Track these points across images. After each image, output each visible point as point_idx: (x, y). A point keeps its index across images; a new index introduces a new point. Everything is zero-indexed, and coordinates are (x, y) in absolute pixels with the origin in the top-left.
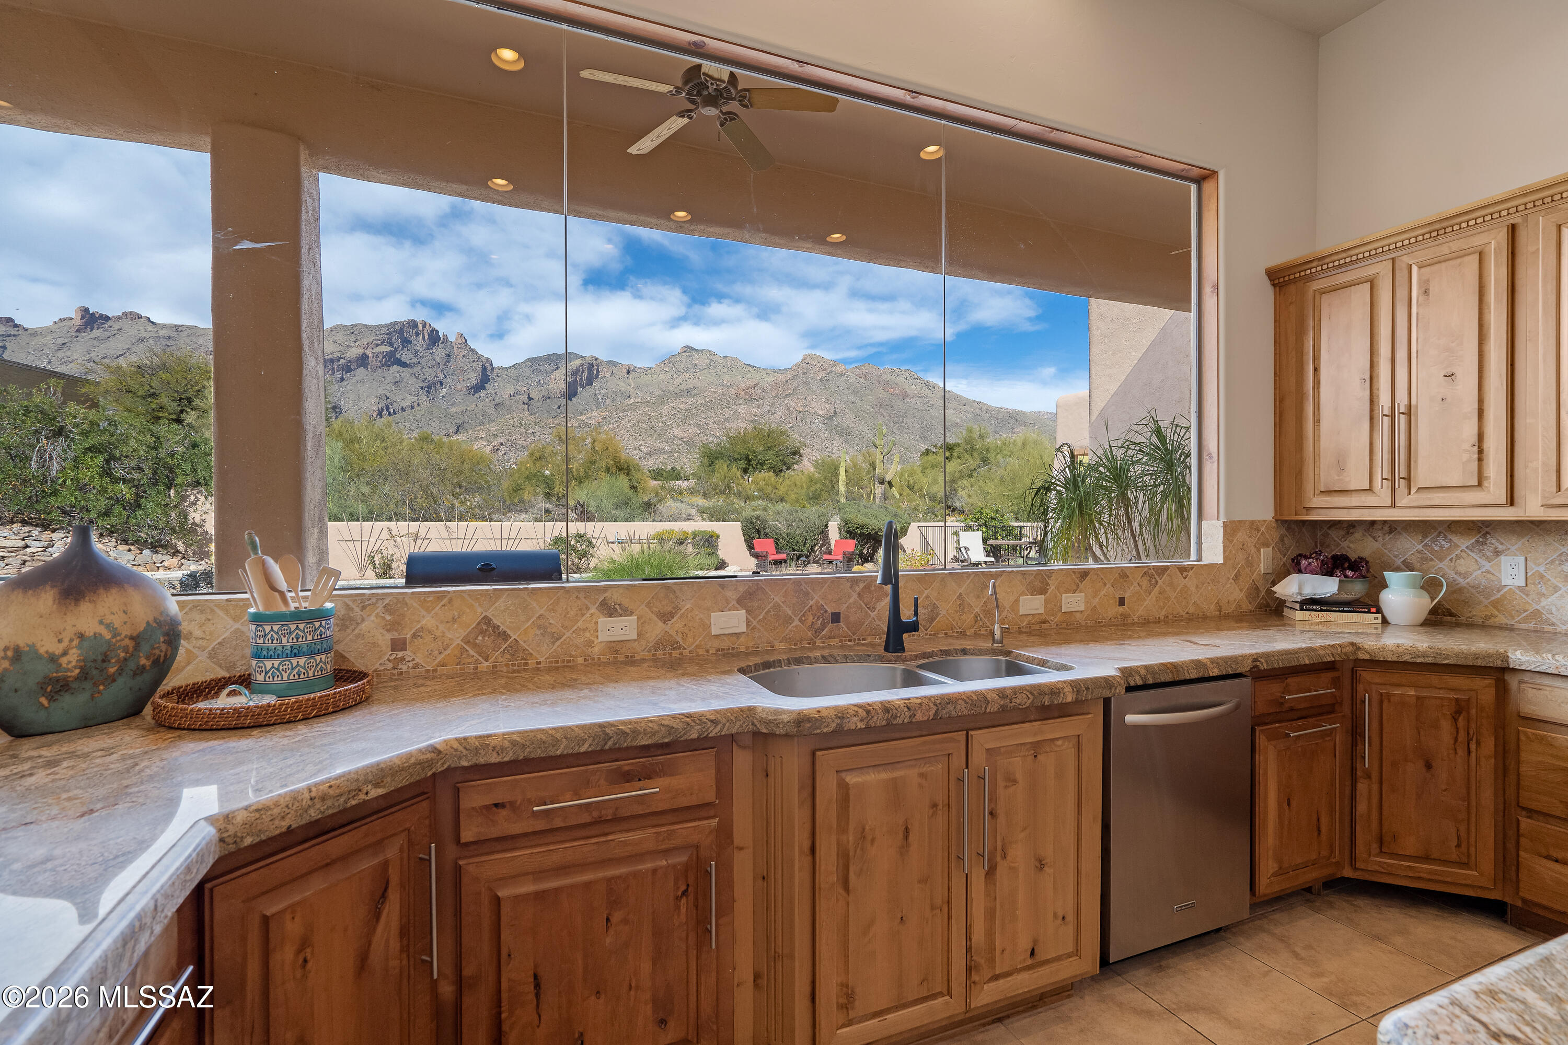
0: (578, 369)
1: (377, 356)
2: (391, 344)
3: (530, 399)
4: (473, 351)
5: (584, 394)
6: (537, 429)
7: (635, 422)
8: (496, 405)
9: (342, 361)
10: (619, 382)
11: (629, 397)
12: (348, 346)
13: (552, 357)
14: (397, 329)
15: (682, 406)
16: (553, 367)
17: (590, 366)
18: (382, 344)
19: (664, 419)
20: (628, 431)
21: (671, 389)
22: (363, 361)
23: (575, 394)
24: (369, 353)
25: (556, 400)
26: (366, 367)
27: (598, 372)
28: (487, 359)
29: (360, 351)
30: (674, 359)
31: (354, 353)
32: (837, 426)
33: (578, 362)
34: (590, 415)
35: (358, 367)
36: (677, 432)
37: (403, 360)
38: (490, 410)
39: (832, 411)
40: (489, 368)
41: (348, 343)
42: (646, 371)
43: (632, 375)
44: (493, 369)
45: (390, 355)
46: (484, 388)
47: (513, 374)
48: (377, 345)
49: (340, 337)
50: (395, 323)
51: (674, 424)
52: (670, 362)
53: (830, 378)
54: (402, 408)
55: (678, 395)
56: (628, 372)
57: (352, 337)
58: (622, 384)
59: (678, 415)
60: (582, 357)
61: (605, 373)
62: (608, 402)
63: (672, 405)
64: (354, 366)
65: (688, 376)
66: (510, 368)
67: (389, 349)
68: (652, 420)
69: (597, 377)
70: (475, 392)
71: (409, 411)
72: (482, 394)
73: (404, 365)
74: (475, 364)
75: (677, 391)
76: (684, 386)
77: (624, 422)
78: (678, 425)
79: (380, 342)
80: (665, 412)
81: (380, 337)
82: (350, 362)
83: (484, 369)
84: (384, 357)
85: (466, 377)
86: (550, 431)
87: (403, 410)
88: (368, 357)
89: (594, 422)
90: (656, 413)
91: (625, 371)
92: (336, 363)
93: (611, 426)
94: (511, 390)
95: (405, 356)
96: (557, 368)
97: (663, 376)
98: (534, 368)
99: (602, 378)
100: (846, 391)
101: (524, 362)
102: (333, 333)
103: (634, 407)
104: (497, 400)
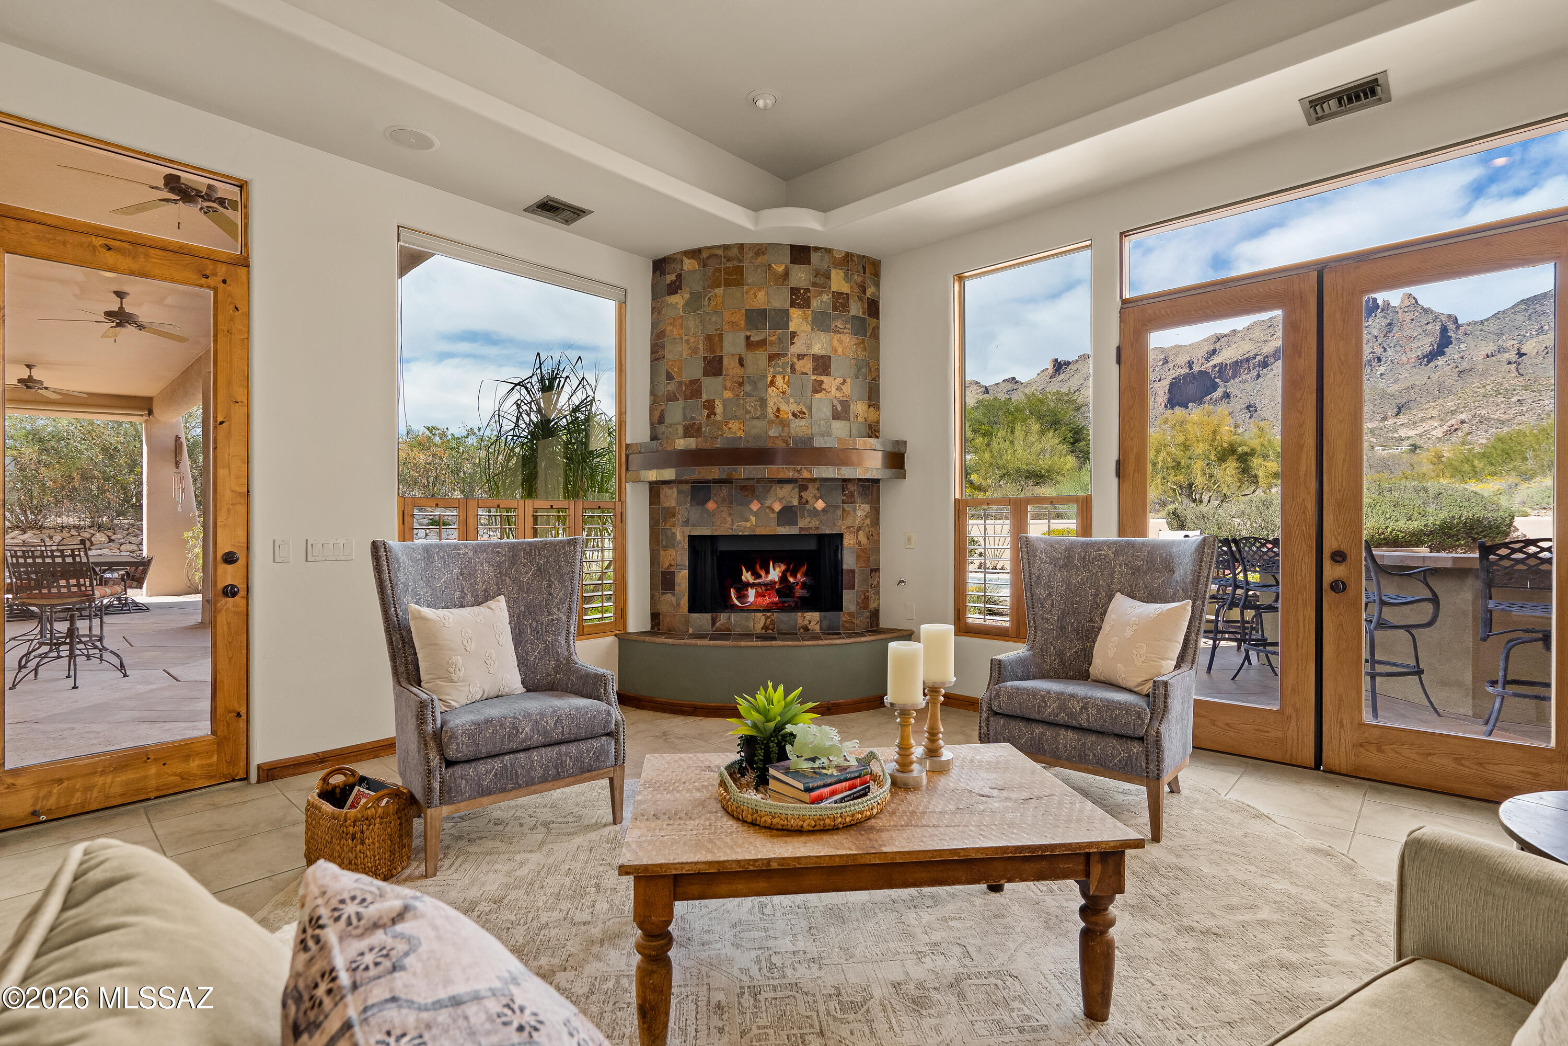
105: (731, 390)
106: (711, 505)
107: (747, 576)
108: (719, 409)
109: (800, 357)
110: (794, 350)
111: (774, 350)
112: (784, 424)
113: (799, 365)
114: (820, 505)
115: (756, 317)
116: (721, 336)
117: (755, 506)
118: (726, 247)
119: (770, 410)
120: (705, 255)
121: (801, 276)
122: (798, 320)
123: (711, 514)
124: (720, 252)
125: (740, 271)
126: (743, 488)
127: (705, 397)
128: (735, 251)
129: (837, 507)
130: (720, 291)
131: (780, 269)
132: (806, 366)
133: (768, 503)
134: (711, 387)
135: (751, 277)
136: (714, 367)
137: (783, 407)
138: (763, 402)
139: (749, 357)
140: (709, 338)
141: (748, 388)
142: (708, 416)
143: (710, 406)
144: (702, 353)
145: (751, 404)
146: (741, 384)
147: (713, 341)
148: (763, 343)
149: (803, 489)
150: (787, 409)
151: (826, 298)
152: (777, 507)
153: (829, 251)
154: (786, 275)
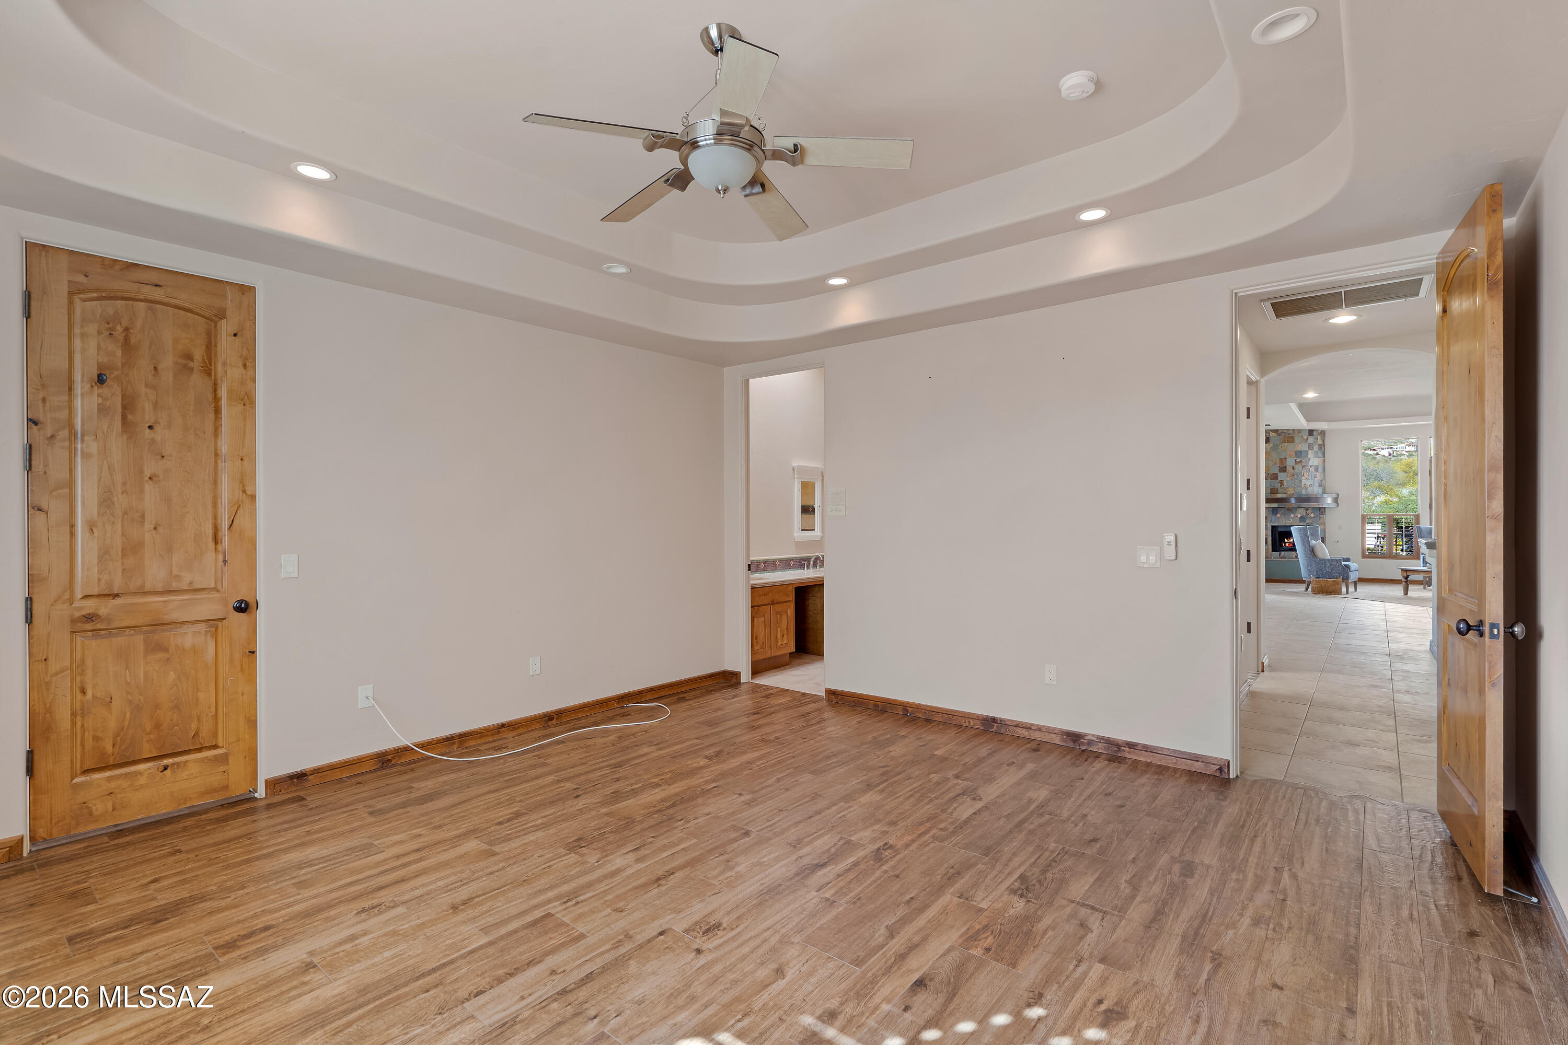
105: (1290, 477)
106: (1278, 515)
107: (1286, 541)
108: (1285, 483)
109: (1311, 466)
110: (1310, 464)
111: (1303, 464)
112: (1307, 488)
113: (1311, 469)
114: (1312, 515)
115: (1299, 453)
116: (1286, 459)
117: (1292, 516)
118: (1288, 430)
119: (1303, 484)
120: (1279, 432)
121: (1311, 439)
122: (1311, 454)
123: (1279, 518)
124: (1286, 431)
125: (1293, 438)
126: (1288, 510)
127: (1279, 479)
128: (1291, 431)
129: (1318, 516)
130: (1286, 444)
131: (1306, 437)
132: (1312, 469)
133: (1296, 515)
134: (1281, 476)
135: (1296, 440)
136: (1283, 469)
137: (1307, 483)
138: (1301, 481)
139: (1296, 467)
140: (1281, 460)
141: (1296, 477)
142: (1281, 486)
143: (1281, 482)
144: (1278, 465)
145: (1297, 482)
146: (1293, 475)
147: (1283, 461)
148: (1301, 462)
149: (1307, 510)
150: (1308, 483)
151: (1317, 446)
152: (1299, 516)
153: (1318, 430)
154: (1307, 439)
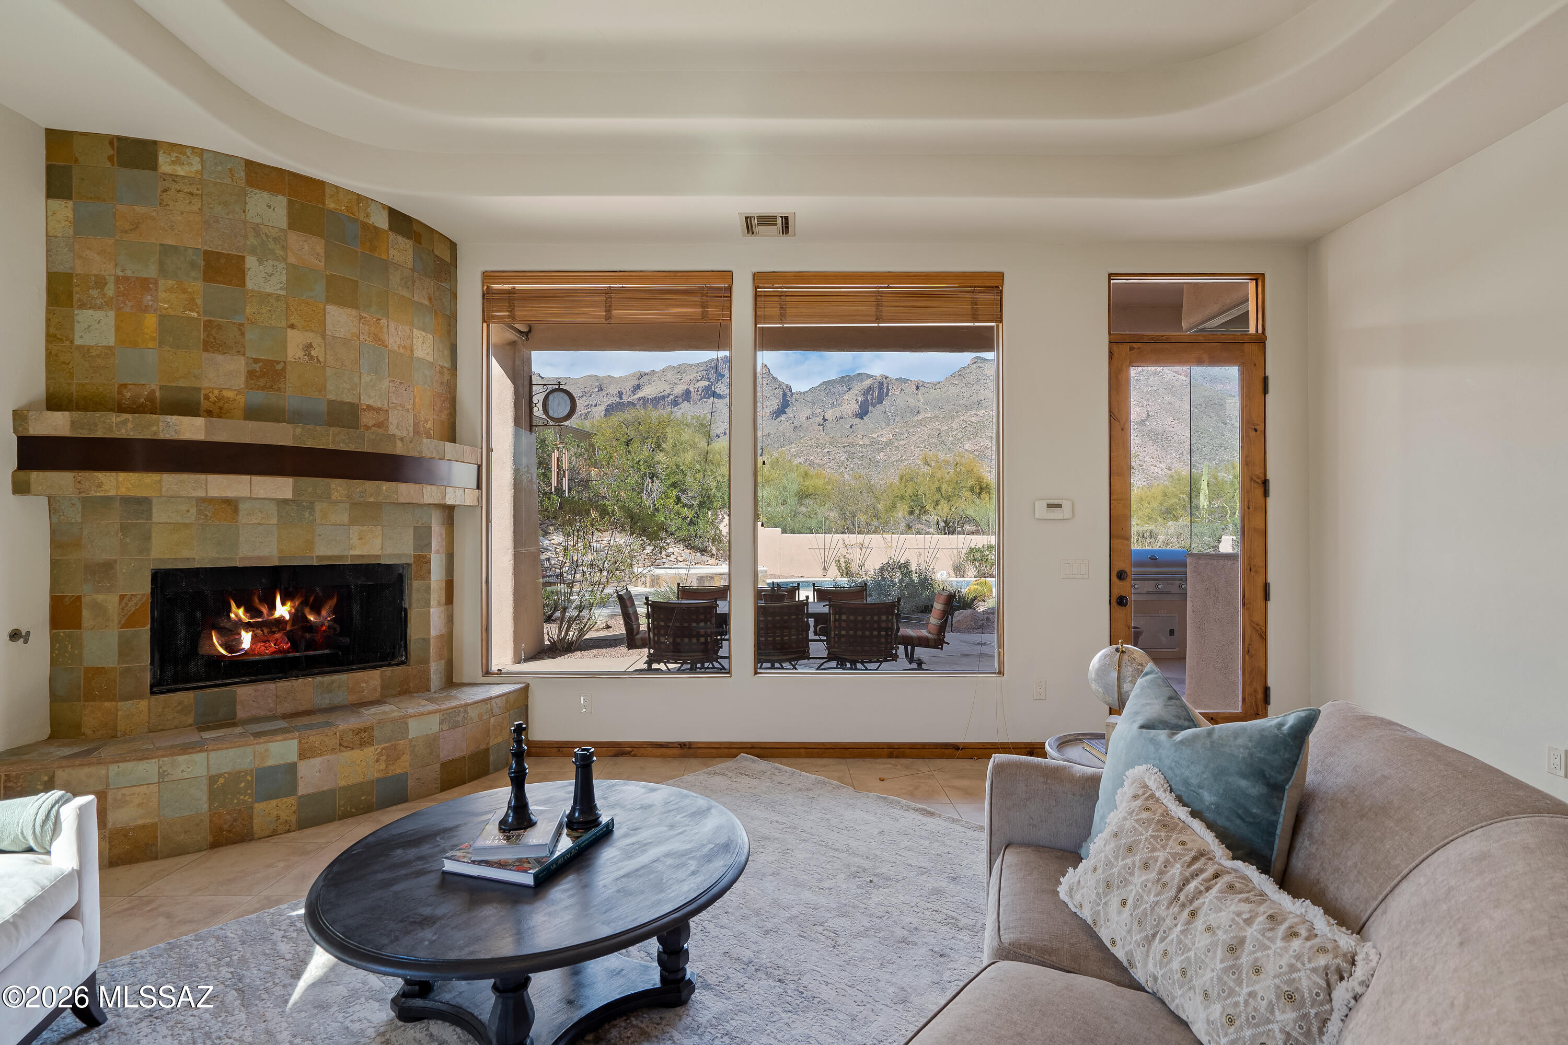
0: (869, 389)
1: (698, 391)
2: (708, 379)
3: (825, 420)
4: (775, 379)
5: (875, 412)
6: (832, 449)
7: (926, 437)
8: (795, 427)
9: (671, 397)
10: (908, 399)
11: (918, 413)
12: (676, 384)
13: (844, 379)
14: (713, 365)
15: (973, 419)
16: (845, 389)
17: (881, 384)
18: (701, 380)
19: (955, 433)
20: (918, 447)
21: (961, 402)
22: (687, 395)
23: (866, 413)
24: (691, 389)
25: (848, 420)
26: (689, 401)
27: (888, 390)
28: (787, 385)
29: (684, 387)
30: (963, 372)
31: (679, 389)
32: (1151, 431)
33: (869, 381)
34: (881, 433)
35: (683, 401)
36: (968, 446)
37: (718, 392)
38: (790, 432)
39: (1144, 415)
40: (789, 394)
41: (676, 381)
42: (935, 385)
43: (921, 390)
44: (792, 394)
45: (708, 388)
46: (784, 412)
47: (810, 397)
48: (698, 381)
49: (670, 376)
50: (712, 360)
51: (965, 438)
52: (959, 375)
53: (1141, 378)
54: (717, 435)
55: (968, 408)
56: (918, 388)
57: (679, 375)
58: (911, 400)
59: (969, 429)
60: (873, 376)
61: (895, 391)
62: (897, 419)
63: (962, 418)
64: (680, 400)
65: (978, 387)
66: (807, 392)
67: (706, 383)
68: (942, 435)
69: (887, 395)
70: (777, 417)
71: (722, 437)
72: (783, 418)
73: (720, 397)
74: (776, 391)
75: (968, 403)
76: (974, 398)
77: (914, 438)
78: (969, 439)
79: (700, 378)
80: (955, 426)
81: (700, 374)
82: (677, 397)
83: (785, 395)
84: (703, 391)
85: (769, 404)
86: (844, 450)
87: (718, 436)
88: (690, 392)
89: (885, 439)
90: (946, 428)
91: (914, 387)
92: (667, 399)
93: (901, 442)
94: (808, 413)
95: (721, 388)
96: (850, 389)
97: (952, 389)
98: (828, 390)
99: (892, 395)
100: (1161, 391)
101: (819, 386)
102: (665, 373)
103: (924, 423)
104: (796, 423)
